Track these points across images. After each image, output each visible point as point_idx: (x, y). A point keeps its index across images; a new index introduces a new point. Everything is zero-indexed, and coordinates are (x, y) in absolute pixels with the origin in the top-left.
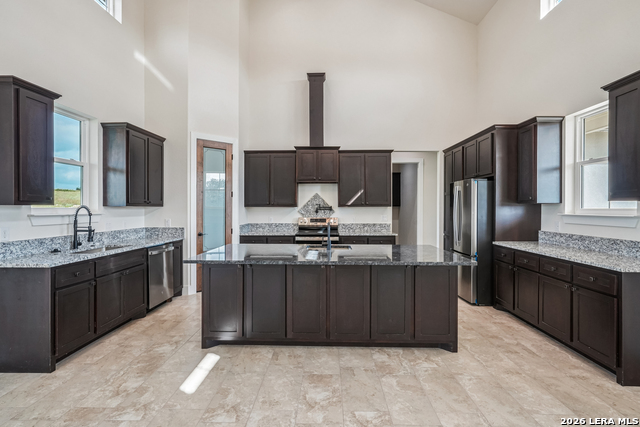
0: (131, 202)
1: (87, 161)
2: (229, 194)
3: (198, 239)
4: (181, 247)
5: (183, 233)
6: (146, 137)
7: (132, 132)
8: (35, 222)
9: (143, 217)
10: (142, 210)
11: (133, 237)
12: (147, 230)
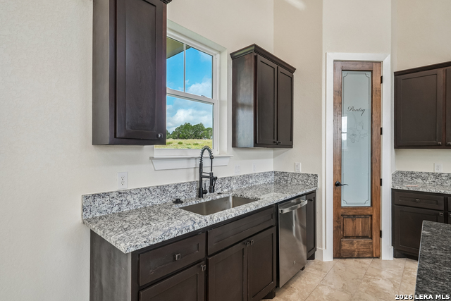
0: (259, 142)
1: (218, 99)
2: (376, 132)
3: (335, 189)
4: (315, 198)
5: (316, 182)
6: (275, 66)
7: (260, 58)
8: (158, 165)
9: (272, 160)
10: (270, 152)
11: (262, 182)
12: (276, 173)
